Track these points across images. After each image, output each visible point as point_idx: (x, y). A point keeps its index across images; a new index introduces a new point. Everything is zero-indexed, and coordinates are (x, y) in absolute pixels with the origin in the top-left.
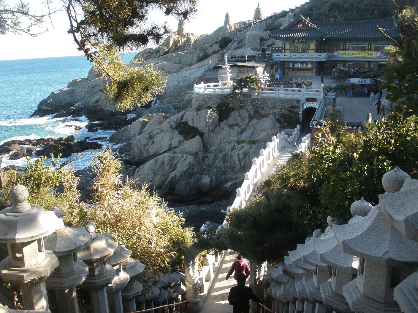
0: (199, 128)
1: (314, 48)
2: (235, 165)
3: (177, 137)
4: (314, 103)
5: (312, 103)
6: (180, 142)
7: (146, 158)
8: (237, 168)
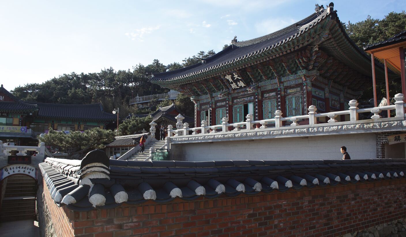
1: (18, 124)
5: (22, 165)
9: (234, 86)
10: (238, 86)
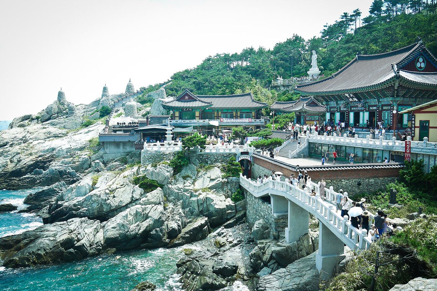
0: (159, 181)
1: (198, 115)
2: (194, 210)
3: (139, 190)
4: (246, 155)
5: (245, 155)
6: (141, 195)
7: (106, 212)
8: (196, 213)
9: (351, 100)
10: (353, 100)
